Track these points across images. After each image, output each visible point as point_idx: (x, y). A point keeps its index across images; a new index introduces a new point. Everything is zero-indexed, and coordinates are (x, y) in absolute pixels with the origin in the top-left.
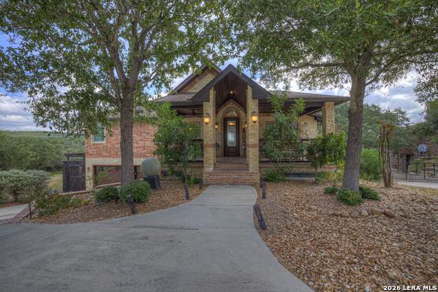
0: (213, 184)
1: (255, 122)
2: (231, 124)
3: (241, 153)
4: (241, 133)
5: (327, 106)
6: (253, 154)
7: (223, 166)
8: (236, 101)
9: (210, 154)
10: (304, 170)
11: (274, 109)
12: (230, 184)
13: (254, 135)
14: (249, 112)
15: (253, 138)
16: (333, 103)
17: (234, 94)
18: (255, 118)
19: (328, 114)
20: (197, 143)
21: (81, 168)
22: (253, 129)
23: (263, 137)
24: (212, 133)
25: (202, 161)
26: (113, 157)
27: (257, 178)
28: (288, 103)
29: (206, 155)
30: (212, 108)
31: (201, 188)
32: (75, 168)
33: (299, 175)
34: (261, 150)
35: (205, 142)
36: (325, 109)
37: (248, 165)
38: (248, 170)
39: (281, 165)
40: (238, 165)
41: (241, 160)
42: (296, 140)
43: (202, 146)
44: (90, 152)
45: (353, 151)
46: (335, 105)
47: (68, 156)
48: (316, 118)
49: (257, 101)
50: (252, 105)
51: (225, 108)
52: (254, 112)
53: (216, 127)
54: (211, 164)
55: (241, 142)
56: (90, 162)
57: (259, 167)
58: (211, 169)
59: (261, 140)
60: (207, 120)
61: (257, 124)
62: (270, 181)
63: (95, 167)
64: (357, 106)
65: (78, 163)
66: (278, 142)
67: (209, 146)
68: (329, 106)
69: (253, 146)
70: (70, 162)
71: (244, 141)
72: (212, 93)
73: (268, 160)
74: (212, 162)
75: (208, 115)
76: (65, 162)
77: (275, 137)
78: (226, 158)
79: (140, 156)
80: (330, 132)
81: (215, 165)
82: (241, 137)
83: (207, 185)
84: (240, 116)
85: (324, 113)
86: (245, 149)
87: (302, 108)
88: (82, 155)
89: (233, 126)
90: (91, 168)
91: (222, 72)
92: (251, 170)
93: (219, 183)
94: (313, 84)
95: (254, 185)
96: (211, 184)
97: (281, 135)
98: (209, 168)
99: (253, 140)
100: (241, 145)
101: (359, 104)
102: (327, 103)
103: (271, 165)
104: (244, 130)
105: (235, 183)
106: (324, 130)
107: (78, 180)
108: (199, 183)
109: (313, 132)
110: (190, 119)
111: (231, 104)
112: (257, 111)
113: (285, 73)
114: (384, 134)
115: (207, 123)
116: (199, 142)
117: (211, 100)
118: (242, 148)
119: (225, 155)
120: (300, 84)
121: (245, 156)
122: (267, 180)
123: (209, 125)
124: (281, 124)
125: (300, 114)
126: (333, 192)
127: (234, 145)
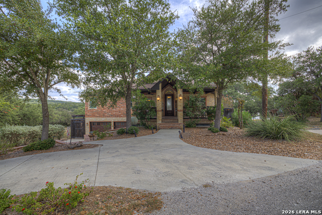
0: (162, 129)
3: (175, 114)
4: (174, 103)
5: (216, 91)
6: (180, 115)
7: (166, 121)
9: (160, 115)
10: (205, 122)
12: (170, 129)
13: (181, 105)
14: (178, 94)
15: (180, 107)
18: (181, 98)
20: (154, 110)
21: (82, 123)
22: (180, 102)
25: (156, 119)
26: (102, 117)
27: (182, 126)
29: (158, 115)
30: (160, 92)
31: (157, 130)
32: (78, 123)
33: (203, 124)
34: (184, 112)
35: (157, 109)
37: (178, 120)
39: (193, 120)
40: (173, 120)
41: (175, 118)
43: (156, 111)
44: (88, 114)
47: (74, 117)
49: (182, 89)
50: (180, 92)
51: (166, 90)
52: (180, 95)
54: (160, 119)
55: (174, 108)
56: (88, 120)
57: (183, 121)
58: (160, 122)
59: (184, 107)
60: (158, 99)
61: (182, 100)
63: (91, 123)
65: (80, 120)
67: (159, 111)
69: (180, 111)
70: (75, 120)
71: (176, 107)
72: (160, 85)
73: (187, 117)
75: (159, 96)
76: (72, 120)
78: (167, 117)
79: (118, 116)
81: (162, 120)
82: (174, 105)
83: (159, 129)
84: (174, 94)
86: (177, 112)
88: (83, 116)
89: (170, 98)
90: (89, 124)
92: (179, 122)
93: (164, 128)
95: (180, 129)
98: (159, 121)
103: (189, 120)
104: (176, 102)
105: (172, 128)
107: (80, 130)
108: (155, 128)
111: (169, 87)
112: (182, 95)
116: (154, 109)
117: (160, 88)
118: (175, 111)
119: (166, 115)
121: (177, 116)
122: (187, 127)
123: (159, 101)
124: (193, 101)
127: (171, 109)
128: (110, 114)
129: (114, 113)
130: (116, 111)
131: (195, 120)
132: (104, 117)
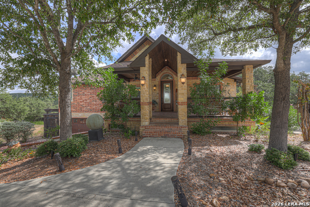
0: (147, 137)
1: (183, 83)
2: (167, 86)
3: (175, 109)
4: (174, 93)
5: (246, 69)
6: (182, 111)
7: (158, 120)
8: (170, 67)
9: (146, 111)
10: (227, 124)
11: (199, 71)
12: (162, 137)
13: (183, 94)
14: (179, 75)
15: (182, 97)
16: (252, 66)
17: (168, 61)
18: (183, 80)
19: (247, 76)
20: (136, 101)
21: (56, 120)
22: (182, 89)
23: (190, 96)
24: (147, 93)
25: (140, 116)
26: (78, 112)
27: (185, 131)
28: (213, 67)
29: (142, 111)
30: (147, 72)
31: (136, 140)
32: (52, 120)
34: (189, 106)
35: (142, 101)
36: (245, 72)
37: (178, 119)
38: (178, 124)
39: (206, 120)
40: (170, 120)
41: (174, 115)
42: (219, 99)
43: (139, 104)
45: (281, 110)
46: (254, 67)
47: (48, 111)
48: (235, 80)
49: (185, 65)
50: (182, 69)
51: (162, 74)
52: (183, 75)
53: (155, 88)
54: (147, 119)
55: (174, 100)
57: (188, 122)
58: (147, 123)
59: (189, 99)
60: (143, 82)
61: (185, 85)
62: (197, 134)
64: (285, 64)
65: (54, 116)
66: (204, 101)
67: (145, 104)
68: (248, 69)
69: (183, 104)
70: (49, 116)
72: (147, 60)
73: (196, 115)
74: (148, 117)
75: (144, 78)
76: (45, 115)
77: (202, 97)
78: (163, 113)
80: (249, 91)
81: (150, 119)
82: (174, 96)
83: (143, 138)
84: (173, 79)
85: (244, 76)
86: (177, 106)
87: (225, 71)
88: (57, 110)
89: (168, 87)
91: (155, 41)
92: (180, 124)
93: (152, 136)
94: (234, 51)
95: (182, 138)
96: (145, 137)
97: (206, 94)
98: (145, 122)
99: (182, 99)
100: (174, 102)
101: (286, 62)
102: (247, 66)
103: (198, 120)
104: (177, 90)
105: (166, 136)
106: (244, 90)
108: (137, 135)
109: (233, 92)
110: (134, 82)
111: (166, 70)
112: (185, 74)
113: (210, 42)
114: (303, 93)
115: (143, 85)
117: (147, 66)
118: (175, 105)
119: (162, 110)
120: (223, 51)
122: (194, 133)
123: (145, 87)
124: (206, 85)
125: (223, 77)
126: (259, 149)
127: (169, 102)
128: (88, 108)
129: (94, 107)
130: (96, 105)
131: (209, 119)
132: (81, 112)
